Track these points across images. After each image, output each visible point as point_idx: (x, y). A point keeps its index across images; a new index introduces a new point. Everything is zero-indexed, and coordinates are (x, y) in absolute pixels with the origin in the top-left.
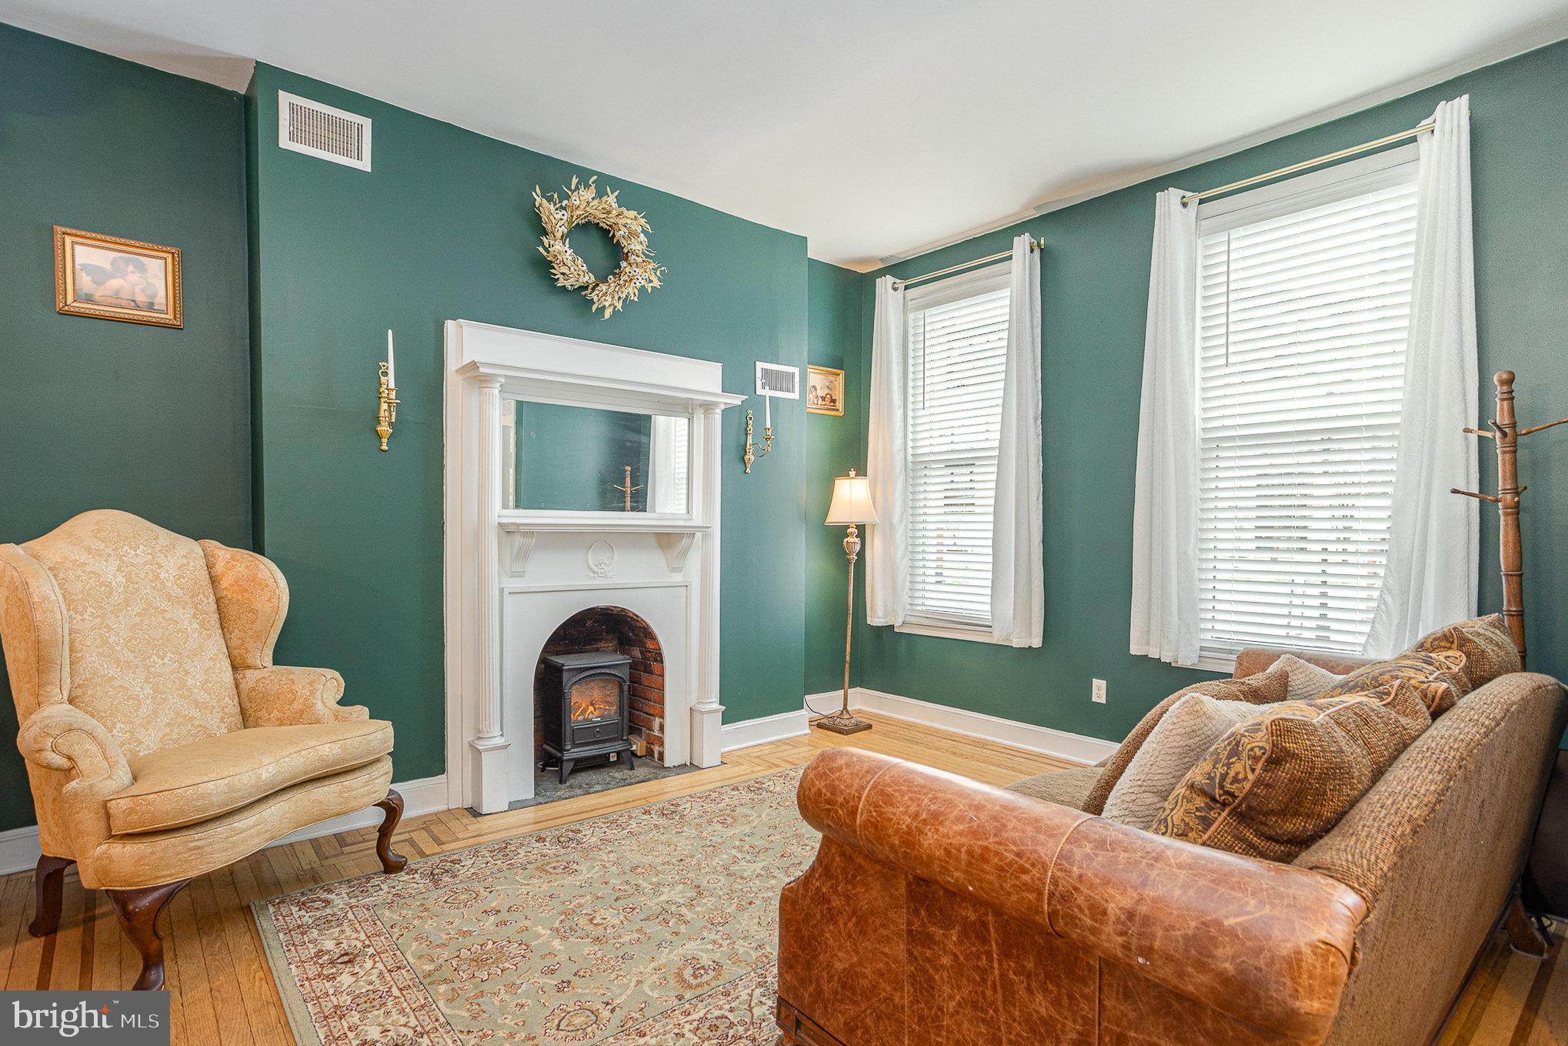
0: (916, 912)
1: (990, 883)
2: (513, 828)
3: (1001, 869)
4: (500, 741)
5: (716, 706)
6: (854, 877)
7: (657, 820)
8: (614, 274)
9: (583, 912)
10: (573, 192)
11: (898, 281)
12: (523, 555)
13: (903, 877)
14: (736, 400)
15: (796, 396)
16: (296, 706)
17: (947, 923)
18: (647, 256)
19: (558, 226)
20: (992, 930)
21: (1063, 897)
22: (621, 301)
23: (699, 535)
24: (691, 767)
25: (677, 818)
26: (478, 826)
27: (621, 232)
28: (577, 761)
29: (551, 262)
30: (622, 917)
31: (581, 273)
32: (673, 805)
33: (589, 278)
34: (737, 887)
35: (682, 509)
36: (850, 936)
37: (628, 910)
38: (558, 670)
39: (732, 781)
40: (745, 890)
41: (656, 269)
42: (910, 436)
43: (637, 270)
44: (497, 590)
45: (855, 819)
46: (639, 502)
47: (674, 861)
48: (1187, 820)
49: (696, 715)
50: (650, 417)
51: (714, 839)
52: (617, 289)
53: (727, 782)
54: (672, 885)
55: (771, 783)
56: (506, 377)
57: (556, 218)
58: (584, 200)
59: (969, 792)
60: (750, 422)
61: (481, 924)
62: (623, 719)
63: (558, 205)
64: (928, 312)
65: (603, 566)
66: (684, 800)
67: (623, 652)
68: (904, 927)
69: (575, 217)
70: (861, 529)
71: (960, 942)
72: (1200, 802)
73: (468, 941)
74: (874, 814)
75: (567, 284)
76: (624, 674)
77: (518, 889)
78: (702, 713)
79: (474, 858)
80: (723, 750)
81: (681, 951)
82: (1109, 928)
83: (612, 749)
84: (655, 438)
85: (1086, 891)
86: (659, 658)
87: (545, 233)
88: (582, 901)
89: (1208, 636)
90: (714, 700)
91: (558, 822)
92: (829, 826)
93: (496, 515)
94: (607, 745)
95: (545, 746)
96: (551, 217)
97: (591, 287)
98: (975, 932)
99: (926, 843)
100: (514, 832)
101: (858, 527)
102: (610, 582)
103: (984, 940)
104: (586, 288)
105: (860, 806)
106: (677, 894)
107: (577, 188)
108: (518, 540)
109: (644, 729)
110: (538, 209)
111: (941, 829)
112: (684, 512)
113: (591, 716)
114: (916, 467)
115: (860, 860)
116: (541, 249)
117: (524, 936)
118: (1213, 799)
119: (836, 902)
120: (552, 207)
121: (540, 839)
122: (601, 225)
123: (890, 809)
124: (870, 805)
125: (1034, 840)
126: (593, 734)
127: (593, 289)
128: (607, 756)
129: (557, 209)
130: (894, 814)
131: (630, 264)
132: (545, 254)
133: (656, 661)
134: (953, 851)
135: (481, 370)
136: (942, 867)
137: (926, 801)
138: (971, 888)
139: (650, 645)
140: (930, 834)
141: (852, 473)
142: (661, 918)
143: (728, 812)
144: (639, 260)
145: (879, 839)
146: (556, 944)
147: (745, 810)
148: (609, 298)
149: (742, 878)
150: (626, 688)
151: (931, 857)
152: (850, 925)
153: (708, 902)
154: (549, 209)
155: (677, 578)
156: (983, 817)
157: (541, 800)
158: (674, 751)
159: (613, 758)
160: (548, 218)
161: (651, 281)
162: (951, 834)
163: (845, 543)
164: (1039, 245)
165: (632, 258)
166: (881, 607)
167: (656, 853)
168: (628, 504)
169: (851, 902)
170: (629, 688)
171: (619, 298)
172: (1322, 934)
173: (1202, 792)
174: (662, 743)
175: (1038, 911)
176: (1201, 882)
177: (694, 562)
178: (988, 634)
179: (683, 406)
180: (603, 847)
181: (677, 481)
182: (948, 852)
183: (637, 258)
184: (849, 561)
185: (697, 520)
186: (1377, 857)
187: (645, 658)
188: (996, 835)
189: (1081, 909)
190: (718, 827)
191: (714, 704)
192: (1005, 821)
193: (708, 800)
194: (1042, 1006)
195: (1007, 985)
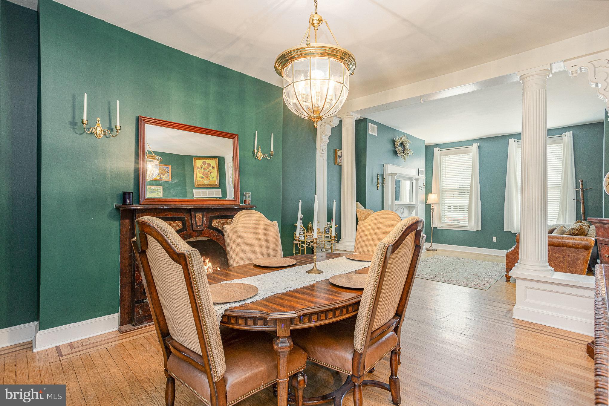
10: (402, 137)
11: (439, 149)
19: (399, 144)
42: (442, 184)
43: (408, 152)
64: (447, 156)
65: (403, 213)
87: (395, 145)
110: (395, 140)
114: (443, 191)
116: (396, 148)
120: (398, 140)
122: (403, 143)
161: (411, 154)
163: (432, 208)
178: (467, 228)
185: (415, 203)
194: (558, 255)
195: (552, 254)
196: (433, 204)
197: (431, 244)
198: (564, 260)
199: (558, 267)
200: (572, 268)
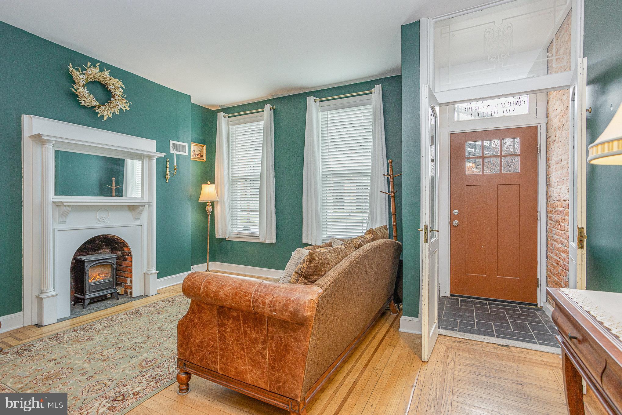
0: (220, 317)
1: (238, 301)
2: (61, 328)
3: (241, 297)
4: (54, 293)
5: (155, 271)
6: (201, 311)
7: (129, 316)
8: (108, 103)
9: (98, 352)
10: (88, 68)
11: (226, 114)
12: (65, 215)
13: (216, 308)
14: (162, 155)
15: (187, 154)
17: (229, 318)
18: (123, 97)
19: (81, 81)
20: (241, 317)
21: (256, 301)
22: (111, 114)
23: (147, 206)
24: (145, 296)
25: (139, 314)
26: (40, 331)
27: (111, 87)
28: (91, 299)
29: (78, 95)
30: (115, 351)
31: (92, 101)
32: (137, 310)
33: (97, 103)
34: (163, 333)
35: (139, 196)
36: (200, 330)
37: (118, 348)
38: (82, 262)
39: (162, 299)
40: (167, 334)
41: (127, 103)
42: (230, 170)
43: (119, 102)
44: (52, 230)
45: (200, 291)
46: (119, 193)
47: (137, 329)
48: (293, 281)
49: (146, 276)
50: (124, 160)
51: (154, 319)
52: (109, 109)
53: (160, 300)
54: (137, 337)
55: (178, 298)
56: (56, 141)
57: (80, 78)
58: (94, 72)
59: (233, 278)
60: (168, 163)
61: (47, 365)
62: (113, 280)
63: (81, 73)
64: (237, 126)
65: (104, 219)
66: (142, 308)
67: (113, 253)
68: (217, 323)
69: (89, 78)
70: (213, 204)
71: (233, 323)
72: (297, 275)
73: (41, 373)
74: (206, 288)
75: (86, 105)
76: (114, 261)
77: (65, 350)
78: (149, 274)
79: (41, 343)
80: (158, 289)
81: (141, 357)
82: (266, 307)
83: (108, 292)
84: (126, 167)
85: (261, 298)
86: (130, 254)
87: (75, 83)
88: (97, 349)
89: (325, 236)
90: (154, 269)
91: (83, 323)
92: (192, 296)
93: (51, 198)
94: (106, 291)
95: (76, 295)
96: (78, 77)
97: (97, 107)
98: (237, 319)
99: (220, 294)
100: (61, 330)
101: (211, 202)
102: (106, 225)
103: (239, 320)
104: (95, 107)
105: (202, 287)
106: (139, 340)
107: (90, 67)
108: (63, 209)
109: (123, 283)
110: (71, 72)
111: (225, 289)
112: (140, 197)
113: (98, 280)
114: (233, 181)
115: (203, 305)
116: (73, 90)
117: (70, 366)
118: (299, 275)
119: (196, 321)
120: (78, 73)
121: (74, 331)
122: (102, 83)
123: (210, 286)
124: (204, 286)
125: (249, 288)
126: (98, 287)
127: (98, 108)
128: (106, 296)
129: (80, 74)
130: (211, 287)
131: (115, 99)
132: (75, 91)
133: (128, 255)
134: (228, 295)
135: (43, 137)
136: (225, 300)
137: (221, 282)
138: (233, 305)
139: (125, 249)
140: (222, 291)
141: (209, 183)
142: (132, 348)
143: (160, 310)
144: (120, 98)
145: (207, 296)
146: (86, 365)
147: (167, 308)
148: (106, 112)
149: (166, 330)
150: (115, 267)
151: (222, 298)
152: (200, 327)
153: (152, 340)
154: (76, 74)
155: (138, 223)
156: (236, 284)
157: (74, 316)
158: (137, 291)
159: (109, 296)
160: (76, 77)
161: (125, 107)
162: (227, 290)
163: (206, 208)
164: (273, 108)
165: (116, 97)
166: (221, 232)
167: (129, 328)
168: (114, 194)
169: (201, 319)
170: (116, 268)
171: (111, 113)
172: (310, 297)
173: (297, 273)
174: (131, 287)
175: (250, 307)
176: (287, 291)
177: (145, 216)
178: (258, 239)
179: (140, 156)
180: (106, 329)
181: (137, 184)
182: (226, 295)
183: (118, 97)
184: (208, 215)
185: (146, 200)
186: (328, 281)
187: (123, 255)
188: (239, 288)
189: (260, 303)
190: (156, 315)
191: (154, 271)
192: (242, 284)
193: (152, 307)
194: (254, 335)
195: (245, 332)
198: (264, 349)
199: (255, 367)
200: (279, 371)
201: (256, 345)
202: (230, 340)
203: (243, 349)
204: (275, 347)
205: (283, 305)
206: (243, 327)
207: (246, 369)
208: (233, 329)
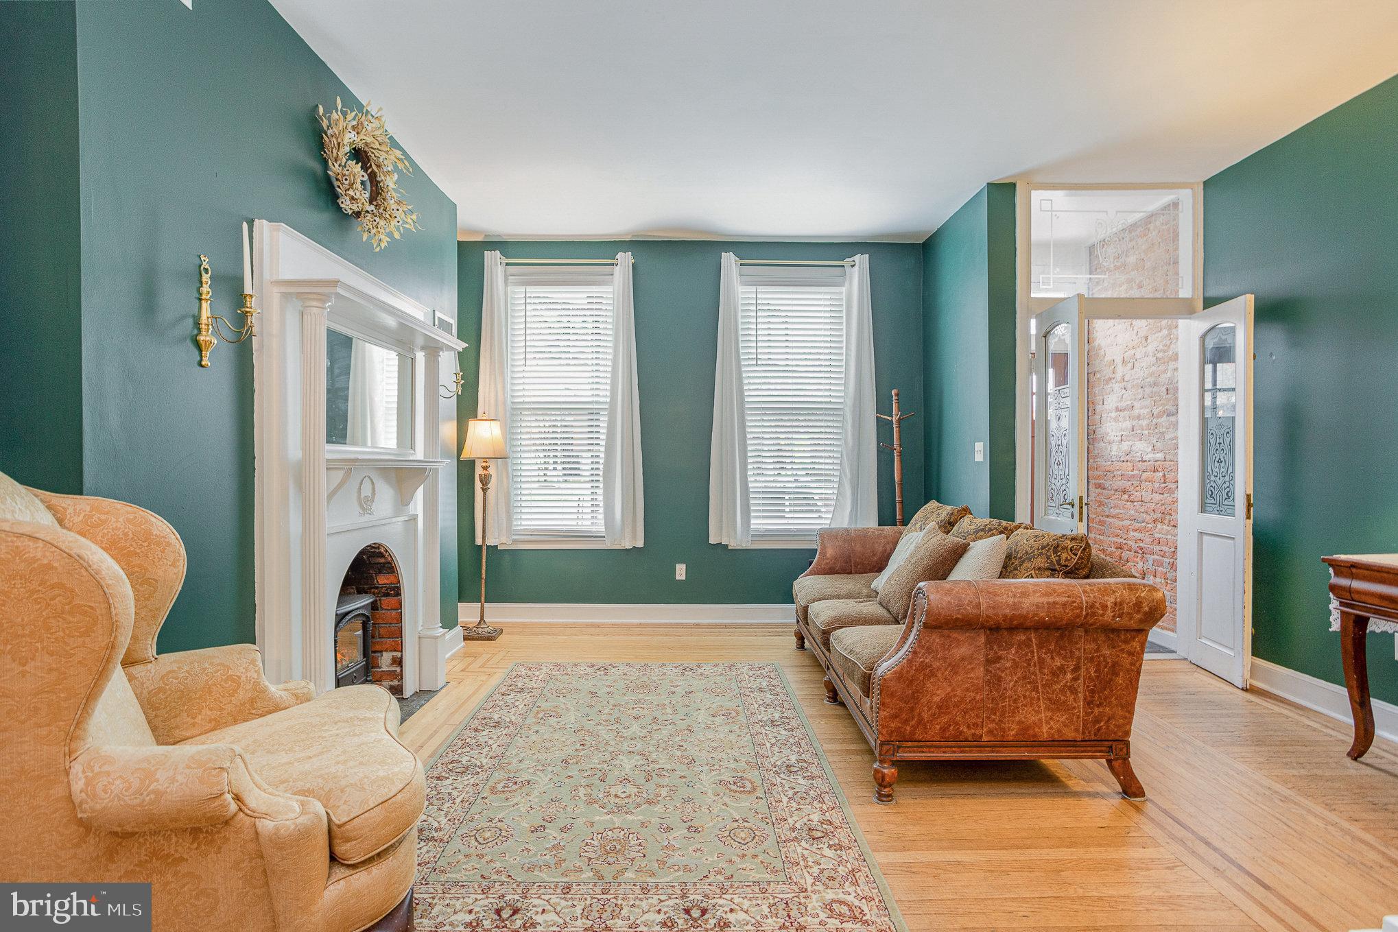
0: (991, 647)
1: (1060, 612)
3: (1064, 605)
6: (950, 645)
11: (501, 257)
13: (983, 634)
16: (242, 695)
17: (1009, 646)
20: (1034, 640)
24: (425, 692)
27: (387, 168)
29: (338, 180)
36: (946, 679)
42: (511, 387)
45: (980, 609)
52: (385, 223)
57: (348, 137)
62: (367, 659)
64: (529, 289)
65: (369, 503)
68: (983, 659)
69: (358, 141)
71: (1017, 652)
74: (991, 602)
76: (369, 612)
82: (1108, 612)
85: (1099, 601)
86: (393, 592)
90: (439, 625)
93: (322, 450)
96: (344, 134)
97: (363, 214)
98: (1026, 644)
99: (1025, 606)
102: (372, 518)
103: (1029, 646)
104: (360, 215)
105: (982, 601)
111: (1030, 598)
114: (514, 412)
123: (999, 597)
125: (1070, 590)
126: (350, 680)
127: (365, 218)
130: (1002, 599)
133: (387, 595)
134: (1040, 605)
136: (1034, 614)
137: (1013, 590)
138: (1047, 619)
140: (1026, 602)
148: (381, 231)
150: (369, 627)
151: (1028, 612)
152: (946, 673)
155: (410, 512)
158: (411, 681)
160: (340, 134)
161: (406, 223)
162: (1036, 598)
165: (390, 195)
178: (600, 542)
182: (1037, 606)
184: (485, 491)
188: (1055, 593)
189: (1098, 608)
194: (1058, 662)
195: (1041, 662)
196: (486, 459)
197: (482, 607)
198: (1075, 679)
199: (1058, 710)
200: (1098, 706)
201: (1061, 677)
202: (1011, 681)
203: (1036, 689)
204: (1095, 672)
205: (1133, 604)
206: (1038, 654)
207: (1040, 720)
208: (1018, 662)
